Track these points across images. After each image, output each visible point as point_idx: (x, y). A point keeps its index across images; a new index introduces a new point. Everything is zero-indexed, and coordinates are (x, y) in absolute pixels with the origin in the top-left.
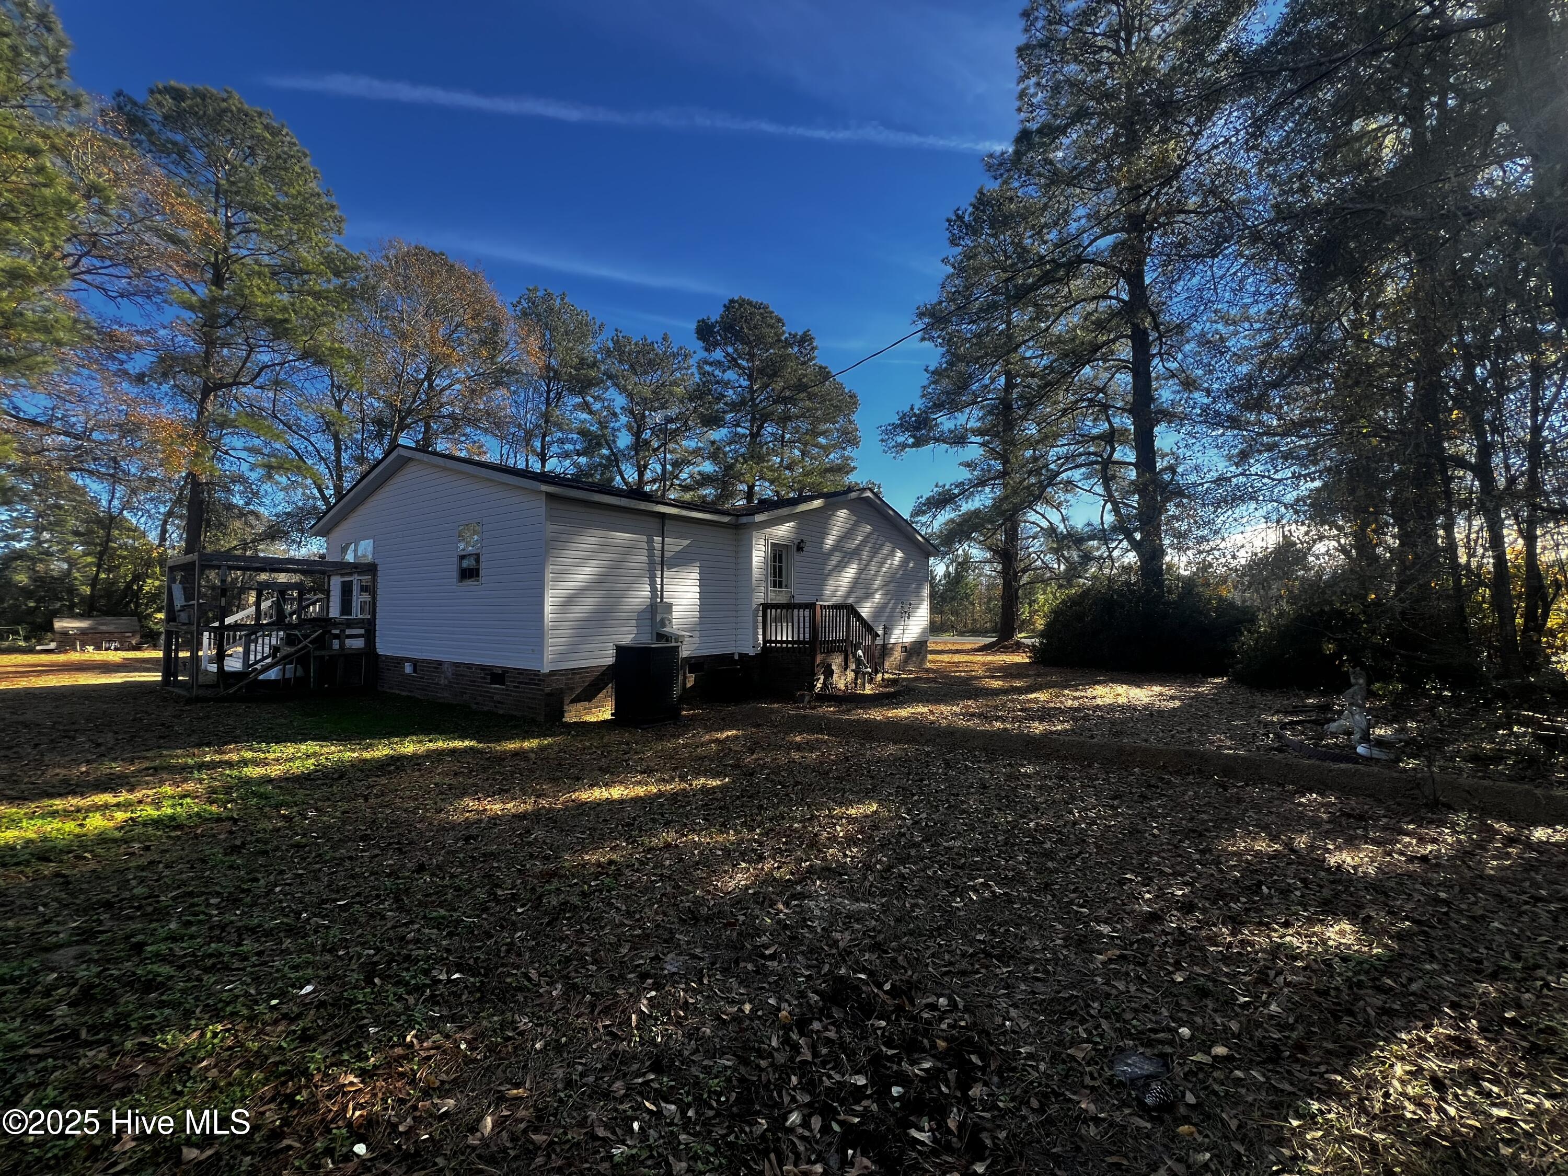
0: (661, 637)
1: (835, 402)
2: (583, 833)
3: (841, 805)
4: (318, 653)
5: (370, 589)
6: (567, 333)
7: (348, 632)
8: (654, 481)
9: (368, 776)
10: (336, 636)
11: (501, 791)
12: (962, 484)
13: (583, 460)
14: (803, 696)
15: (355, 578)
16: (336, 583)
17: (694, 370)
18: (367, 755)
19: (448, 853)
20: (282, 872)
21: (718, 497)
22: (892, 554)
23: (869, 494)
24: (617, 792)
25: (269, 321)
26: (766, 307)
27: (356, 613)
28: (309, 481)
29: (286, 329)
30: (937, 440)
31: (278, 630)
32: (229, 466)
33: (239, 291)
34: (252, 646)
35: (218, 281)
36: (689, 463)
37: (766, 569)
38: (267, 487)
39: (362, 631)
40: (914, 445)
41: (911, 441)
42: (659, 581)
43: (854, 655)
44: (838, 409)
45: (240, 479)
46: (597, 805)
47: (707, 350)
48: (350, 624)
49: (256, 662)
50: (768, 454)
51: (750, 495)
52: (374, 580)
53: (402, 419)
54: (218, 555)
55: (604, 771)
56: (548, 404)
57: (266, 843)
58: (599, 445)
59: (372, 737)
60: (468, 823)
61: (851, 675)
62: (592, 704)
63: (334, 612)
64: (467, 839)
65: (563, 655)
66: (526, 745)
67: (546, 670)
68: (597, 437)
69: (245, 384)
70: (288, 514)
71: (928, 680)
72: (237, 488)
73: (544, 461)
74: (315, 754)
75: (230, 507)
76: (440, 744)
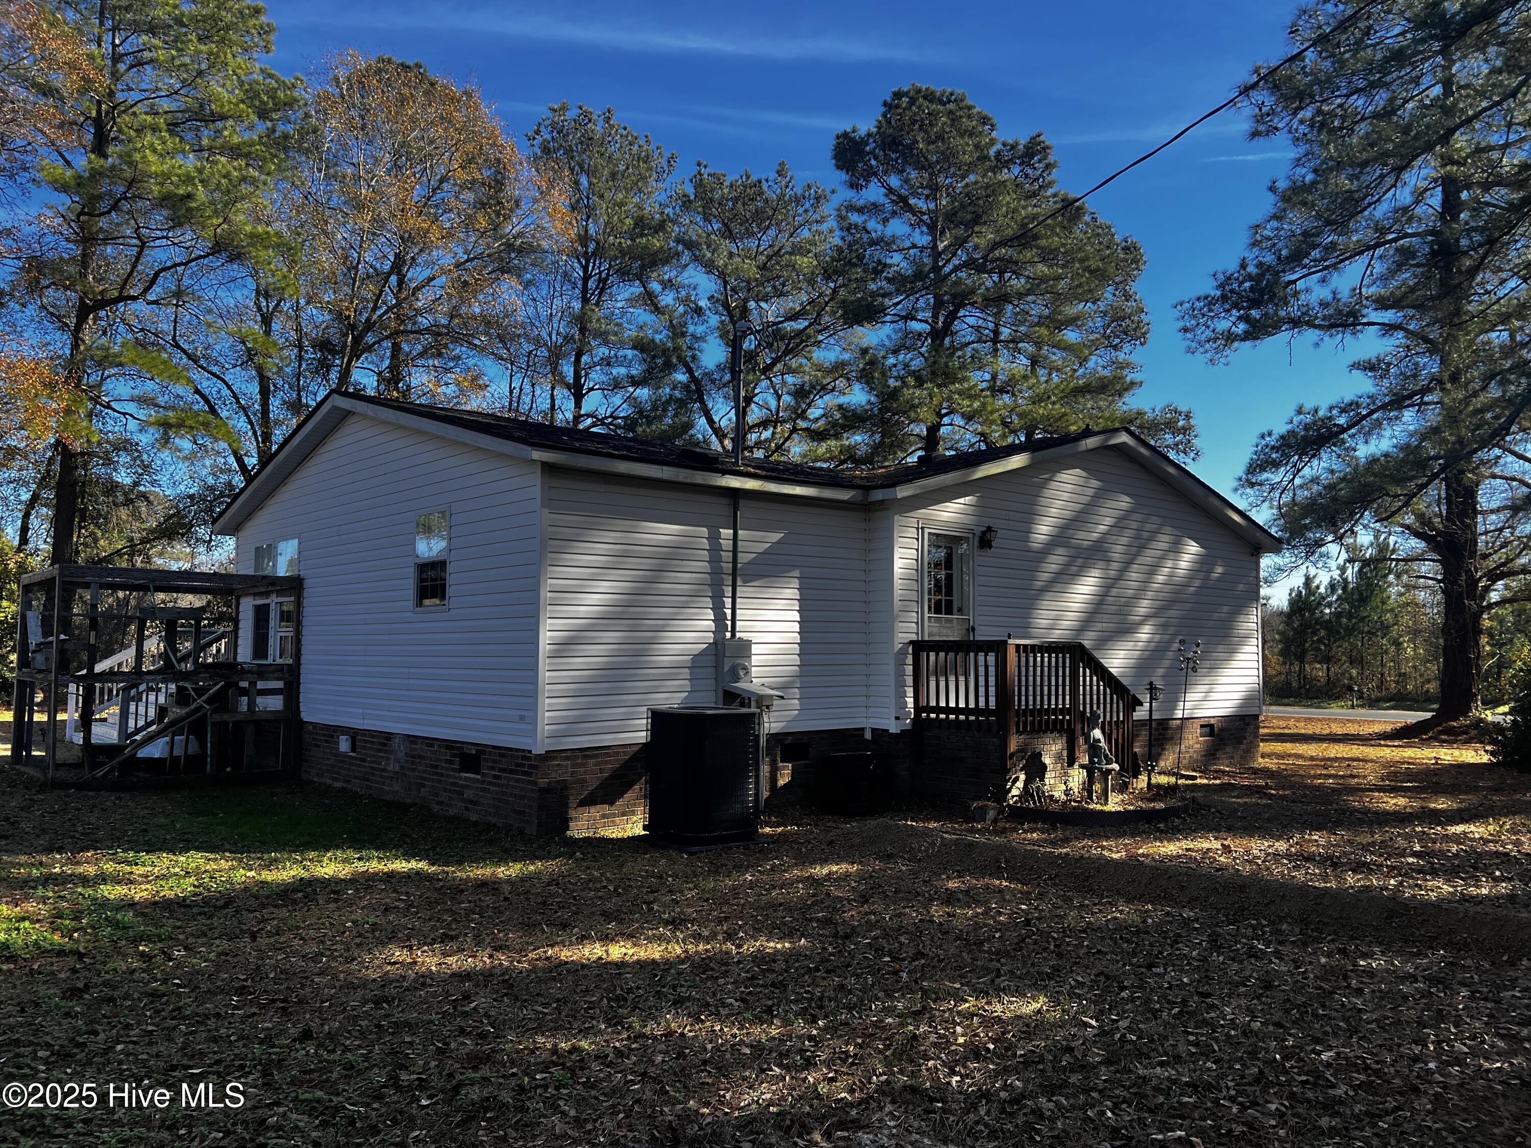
0: (731, 697)
1: (1094, 263)
2: (545, 1005)
3: (979, 993)
4: (217, 718)
5: (293, 618)
6: (613, 176)
7: (260, 685)
8: (764, 424)
9: (263, 906)
10: (244, 692)
11: (445, 938)
12: (1354, 405)
13: (643, 393)
14: (983, 810)
15: (273, 600)
16: (247, 605)
17: (831, 223)
18: (268, 876)
19: (348, 1018)
20: (127, 1027)
21: (877, 449)
22: (1175, 549)
23: (1124, 438)
24: (617, 951)
25: (166, 200)
26: (959, 100)
27: (274, 656)
28: (223, 445)
29: (190, 210)
30: (1295, 323)
31: (166, 681)
32: (113, 427)
33: (127, 158)
34: (132, 708)
35: (100, 145)
36: (824, 389)
37: (920, 580)
38: (165, 455)
39: (279, 684)
40: (1246, 336)
41: (1242, 327)
42: (728, 602)
43: (1087, 737)
44: (1100, 275)
45: (125, 445)
46: (581, 967)
47: (855, 186)
48: (262, 673)
49: (138, 731)
50: (963, 367)
51: (932, 439)
52: (299, 604)
53: (357, 340)
54: (97, 564)
55: (608, 916)
56: (585, 300)
57: (115, 988)
58: (669, 367)
59: (280, 847)
60: (386, 981)
61: (1077, 777)
62: (614, 810)
63: (245, 654)
64: (377, 1002)
65: (571, 726)
66: (503, 872)
67: (539, 750)
68: (665, 351)
69: (135, 298)
70: (192, 497)
71: (1250, 790)
72: (124, 458)
73: (578, 398)
74: (198, 873)
75: (112, 488)
76: (375, 866)
